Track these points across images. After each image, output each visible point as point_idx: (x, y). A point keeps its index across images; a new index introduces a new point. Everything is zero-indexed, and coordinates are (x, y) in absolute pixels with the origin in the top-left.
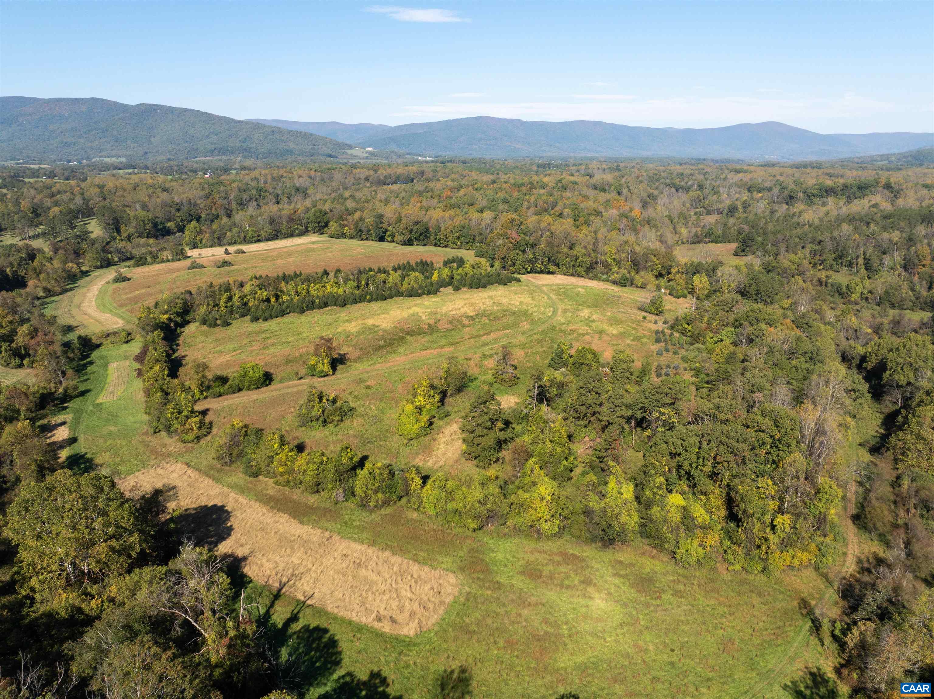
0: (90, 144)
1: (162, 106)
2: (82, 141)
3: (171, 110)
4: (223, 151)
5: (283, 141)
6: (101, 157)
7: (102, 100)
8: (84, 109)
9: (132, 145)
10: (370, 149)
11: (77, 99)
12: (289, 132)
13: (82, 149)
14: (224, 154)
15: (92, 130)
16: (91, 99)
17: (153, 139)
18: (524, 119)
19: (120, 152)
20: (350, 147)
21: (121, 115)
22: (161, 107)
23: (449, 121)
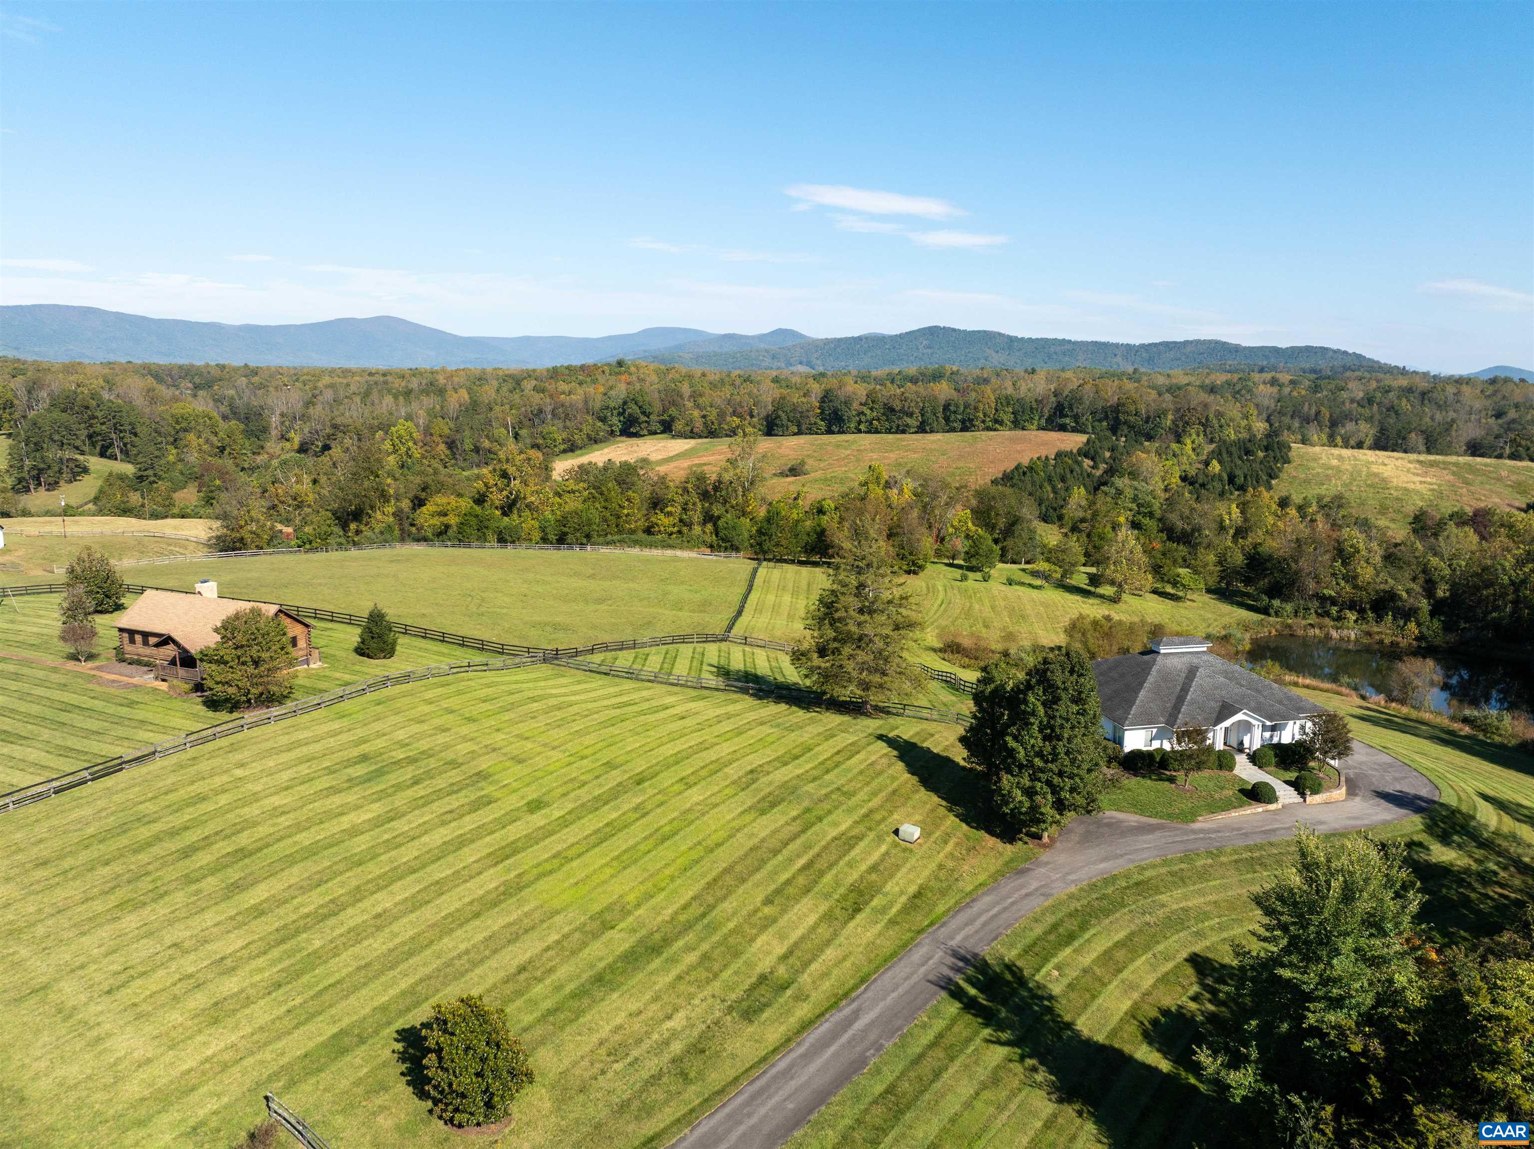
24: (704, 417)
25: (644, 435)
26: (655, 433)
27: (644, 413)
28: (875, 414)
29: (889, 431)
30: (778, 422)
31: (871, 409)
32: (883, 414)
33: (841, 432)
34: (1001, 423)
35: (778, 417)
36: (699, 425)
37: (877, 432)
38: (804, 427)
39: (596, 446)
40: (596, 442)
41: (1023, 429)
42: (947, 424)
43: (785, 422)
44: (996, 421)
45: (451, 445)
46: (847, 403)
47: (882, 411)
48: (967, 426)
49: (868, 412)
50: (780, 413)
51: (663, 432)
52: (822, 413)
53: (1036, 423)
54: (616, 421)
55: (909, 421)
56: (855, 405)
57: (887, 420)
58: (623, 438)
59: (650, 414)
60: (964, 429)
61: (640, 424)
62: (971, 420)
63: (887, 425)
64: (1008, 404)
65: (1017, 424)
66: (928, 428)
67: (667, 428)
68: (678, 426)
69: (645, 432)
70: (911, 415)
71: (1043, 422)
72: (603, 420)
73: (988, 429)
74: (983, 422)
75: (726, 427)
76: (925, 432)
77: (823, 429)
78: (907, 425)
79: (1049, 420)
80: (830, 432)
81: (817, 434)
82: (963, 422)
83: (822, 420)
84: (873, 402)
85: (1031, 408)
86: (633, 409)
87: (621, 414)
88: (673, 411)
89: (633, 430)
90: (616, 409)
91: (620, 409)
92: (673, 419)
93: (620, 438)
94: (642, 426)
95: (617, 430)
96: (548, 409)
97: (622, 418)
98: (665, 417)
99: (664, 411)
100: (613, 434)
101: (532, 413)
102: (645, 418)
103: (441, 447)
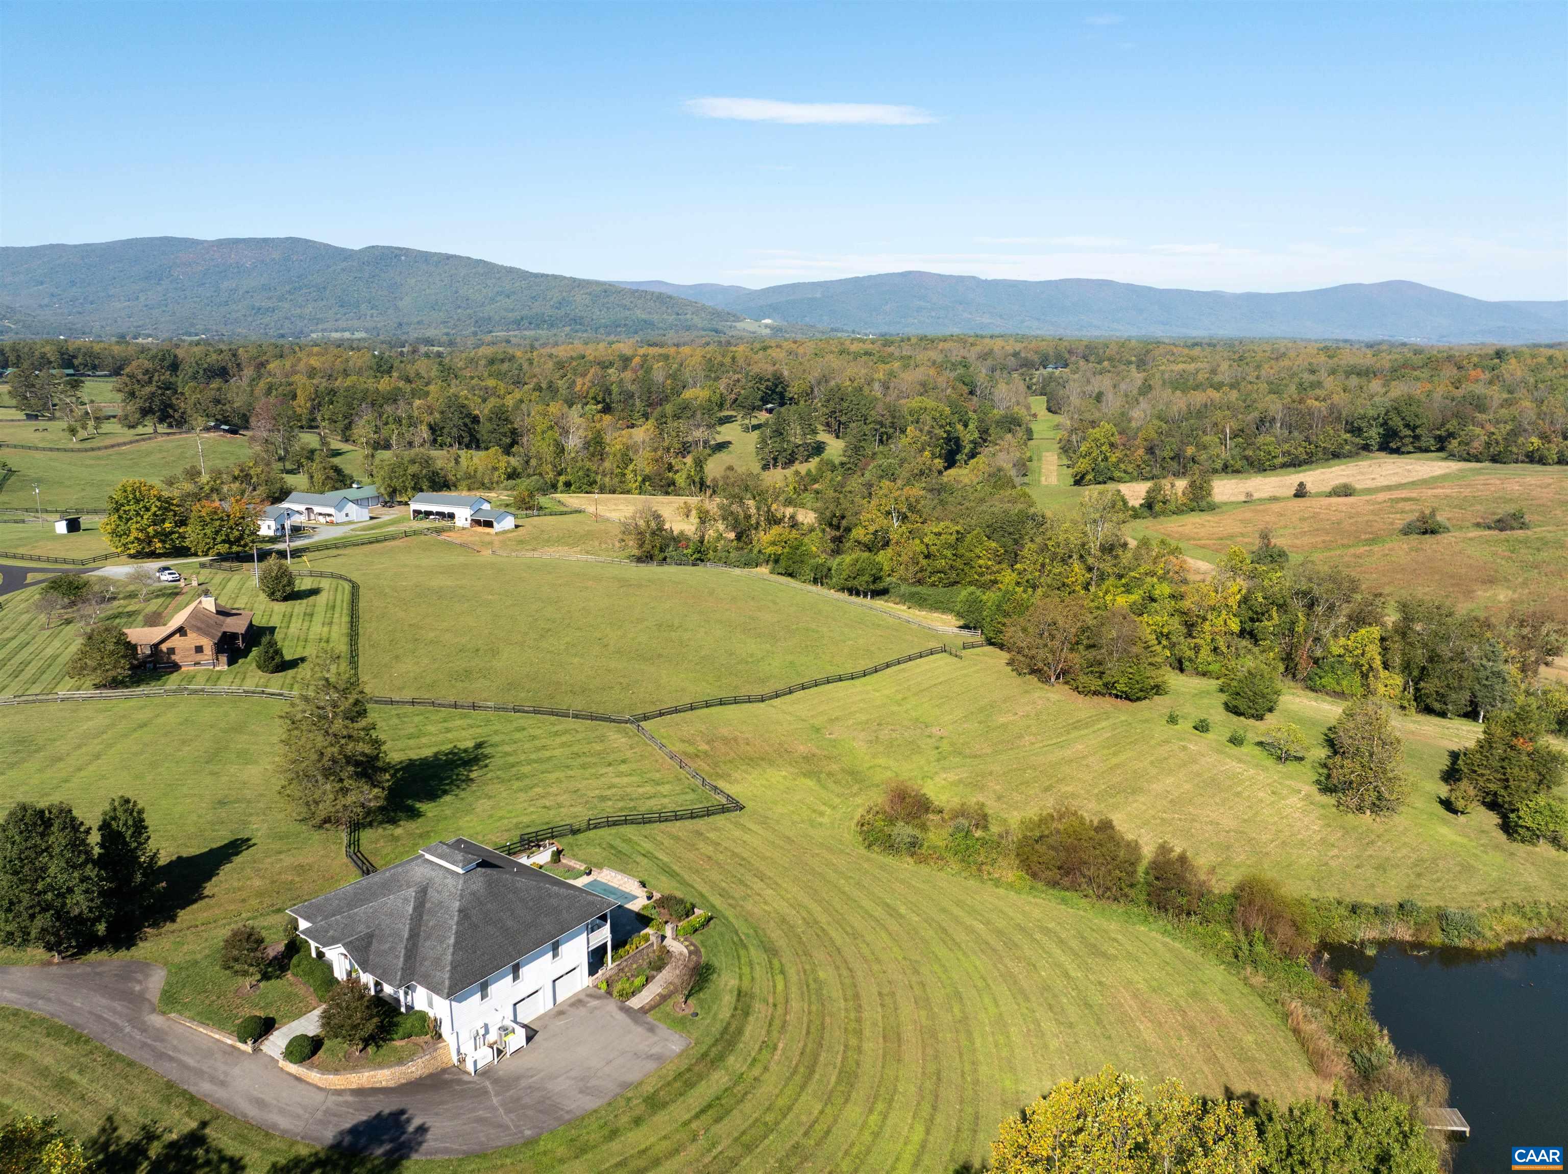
0: (299, 311)
1: (408, 249)
2: (287, 305)
3: (425, 257)
4: (538, 321)
5: (625, 307)
6: (323, 330)
7: (307, 241)
8: (276, 255)
9: (369, 313)
10: (768, 321)
11: (265, 240)
12: (633, 292)
13: (286, 318)
14: (538, 326)
15: (300, 288)
16: (287, 239)
17: (400, 304)
18: (983, 277)
19: (356, 323)
20: (737, 319)
21: (344, 264)
22: (406, 252)
23: (857, 279)
24: (1491, 434)
25: (1409, 453)
26: (1427, 450)
27: (1407, 426)
36: (1478, 445)
39: (1337, 461)
40: (1336, 457)
45: (1151, 450)
51: (1435, 451)
54: (1374, 434)
58: (1383, 454)
59: (1418, 426)
61: (1402, 438)
67: (1441, 447)
68: (1453, 444)
69: (1411, 449)
72: (1356, 431)
75: (1516, 449)
86: (1396, 422)
87: (1382, 425)
88: (1452, 425)
89: (1393, 445)
90: (1375, 420)
91: (1381, 420)
92: (1451, 435)
93: (1378, 454)
94: (1407, 440)
95: (1374, 443)
96: (1279, 416)
97: (1381, 431)
98: (1442, 433)
99: (1443, 425)
100: (1366, 448)
101: (1262, 421)
102: (1409, 433)
103: (1141, 452)
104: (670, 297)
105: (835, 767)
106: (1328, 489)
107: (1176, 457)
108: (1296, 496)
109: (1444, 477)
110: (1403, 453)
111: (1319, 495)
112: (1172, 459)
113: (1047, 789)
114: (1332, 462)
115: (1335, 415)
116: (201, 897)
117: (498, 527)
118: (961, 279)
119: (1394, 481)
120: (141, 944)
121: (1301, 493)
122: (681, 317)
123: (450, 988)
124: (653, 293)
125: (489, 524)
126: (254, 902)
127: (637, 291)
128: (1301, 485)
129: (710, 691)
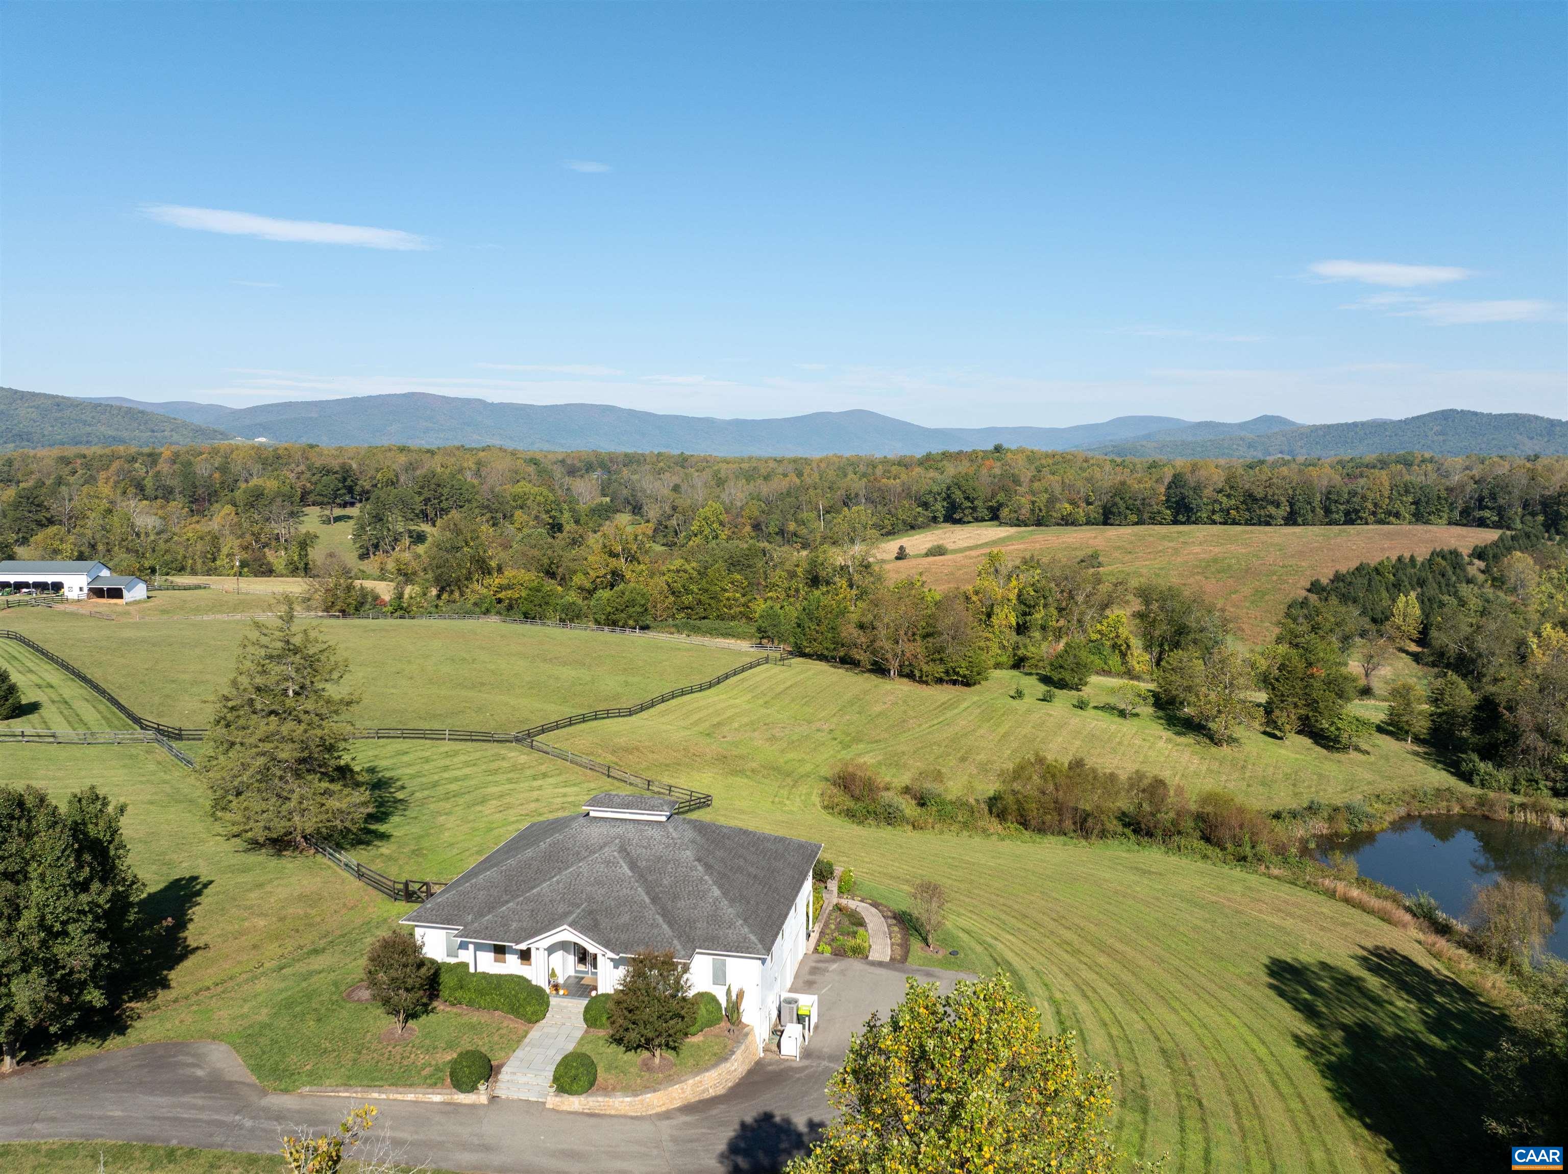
10: (262, 440)
12: (95, 407)
24: (1033, 503)
25: (969, 522)
26: (983, 520)
27: (967, 498)
28: (1233, 502)
29: (1248, 522)
30: (1115, 510)
31: (1229, 496)
32: (1242, 503)
33: (1188, 522)
34: (1397, 515)
35: (1115, 504)
36: (1025, 512)
37: (1234, 523)
38: (1146, 516)
39: (913, 532)
40: (913, 527)
41: (1427, 522)
42: (1326, 516)
43: (1122, 509)
44: (1389, 513)
45: (757, 527)
46: (1197, 489)
47: (1242, 499)
48: (1351, 518)
49: (1225, 500)
50: (1117, 499)
51: (991, 519)
52: (1167, 501)
53: (1446, 516)
54: (940, 507)
55: (1272, 510)
56: (1208, 492)
57: (1248, 510)
58: (947, 525)
59: (974, 499)
60: (1349, 522)
61: (963, 510)
62: (1357, 511)
63: (1247, 515)
64: (1407, 492)
65: (1419, 517)
66: (1300, 520)
67: (994, 516)
68: (1004, 513)
69: (971, 519)
70: (1278, 505)
71: (1456, 515)
72: (925, 505)
73: (1381, 522)
74: (1374, 514)
75: (1054, 514)
76: (1295, 523)
77: (1169, 518)
78: (1270, 516)
79: (1465, 512)
80: (1175, 522)
81: (1161, 524)
82: (1347, 513)
83: (1167, 508)
84: (1232, 487)
85: (1439, 498)
86: (958, 496)
87: (944, 499)
88: (1001, 497)
89: (957, 516)
90: (939, 494)
91: (944, 495)
92: (1001, 505)
93: (943, 525)
94: (967, 512)
95: (940, 516)
96: (862, 493)
97: (945, 504)
98: (993, 503)
99: (993, 497)
100: (935, 519)
101: (848, 497)
102: (969, 504)
103: (748, 528)
104: (142, 412)
105: (754, 765)
106: (924, 551)
107: (781, 532)
108: (897, 558)
109: (1008, 538)
110: (964, 523)
111: (917, 556)
112: (777, 534)
113: (963, 759)
114: (910, 533)
115: (907, 493)
116: (188, 952)
117: (128, 596)
118: (468, 402)
119: (971, 543)
120: (138, 1024)
121: (901, 555)
122: (158, 435)
123: (761, 941)
124: (120, 408)
125: (116, 593)
126: (272, 949)
127: (100, 405)
128: (902, 548)
129: (569, 711)
